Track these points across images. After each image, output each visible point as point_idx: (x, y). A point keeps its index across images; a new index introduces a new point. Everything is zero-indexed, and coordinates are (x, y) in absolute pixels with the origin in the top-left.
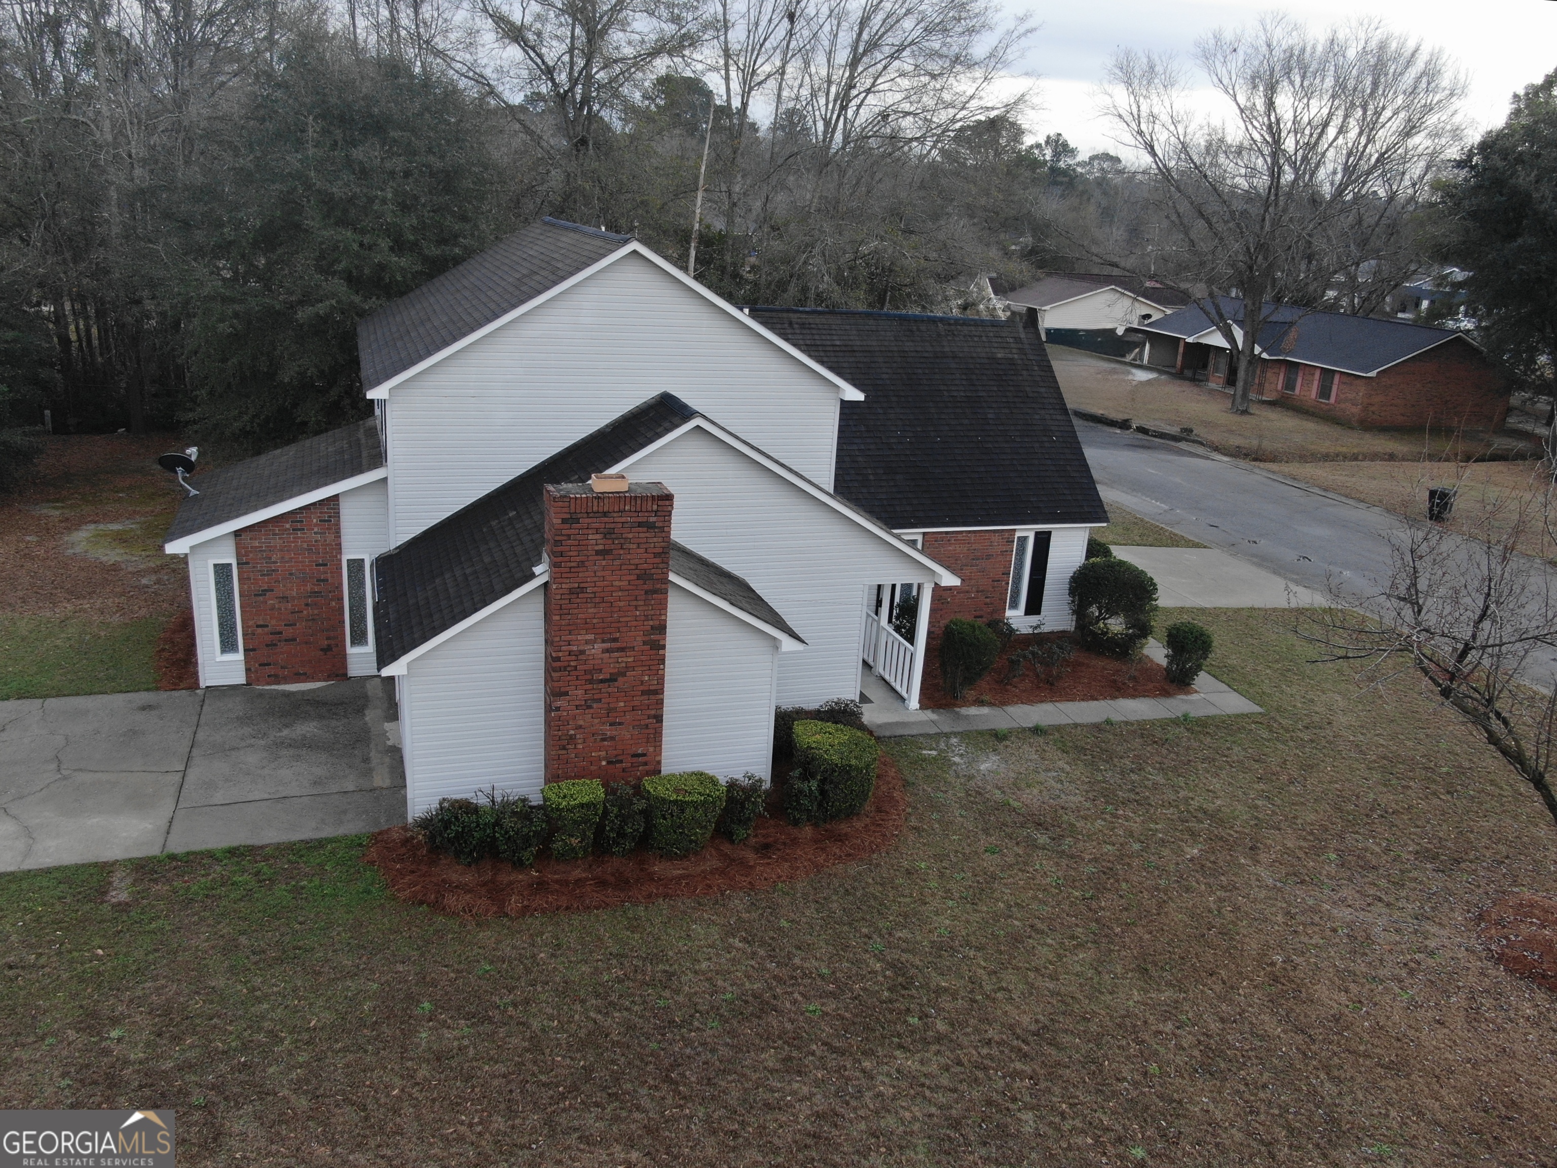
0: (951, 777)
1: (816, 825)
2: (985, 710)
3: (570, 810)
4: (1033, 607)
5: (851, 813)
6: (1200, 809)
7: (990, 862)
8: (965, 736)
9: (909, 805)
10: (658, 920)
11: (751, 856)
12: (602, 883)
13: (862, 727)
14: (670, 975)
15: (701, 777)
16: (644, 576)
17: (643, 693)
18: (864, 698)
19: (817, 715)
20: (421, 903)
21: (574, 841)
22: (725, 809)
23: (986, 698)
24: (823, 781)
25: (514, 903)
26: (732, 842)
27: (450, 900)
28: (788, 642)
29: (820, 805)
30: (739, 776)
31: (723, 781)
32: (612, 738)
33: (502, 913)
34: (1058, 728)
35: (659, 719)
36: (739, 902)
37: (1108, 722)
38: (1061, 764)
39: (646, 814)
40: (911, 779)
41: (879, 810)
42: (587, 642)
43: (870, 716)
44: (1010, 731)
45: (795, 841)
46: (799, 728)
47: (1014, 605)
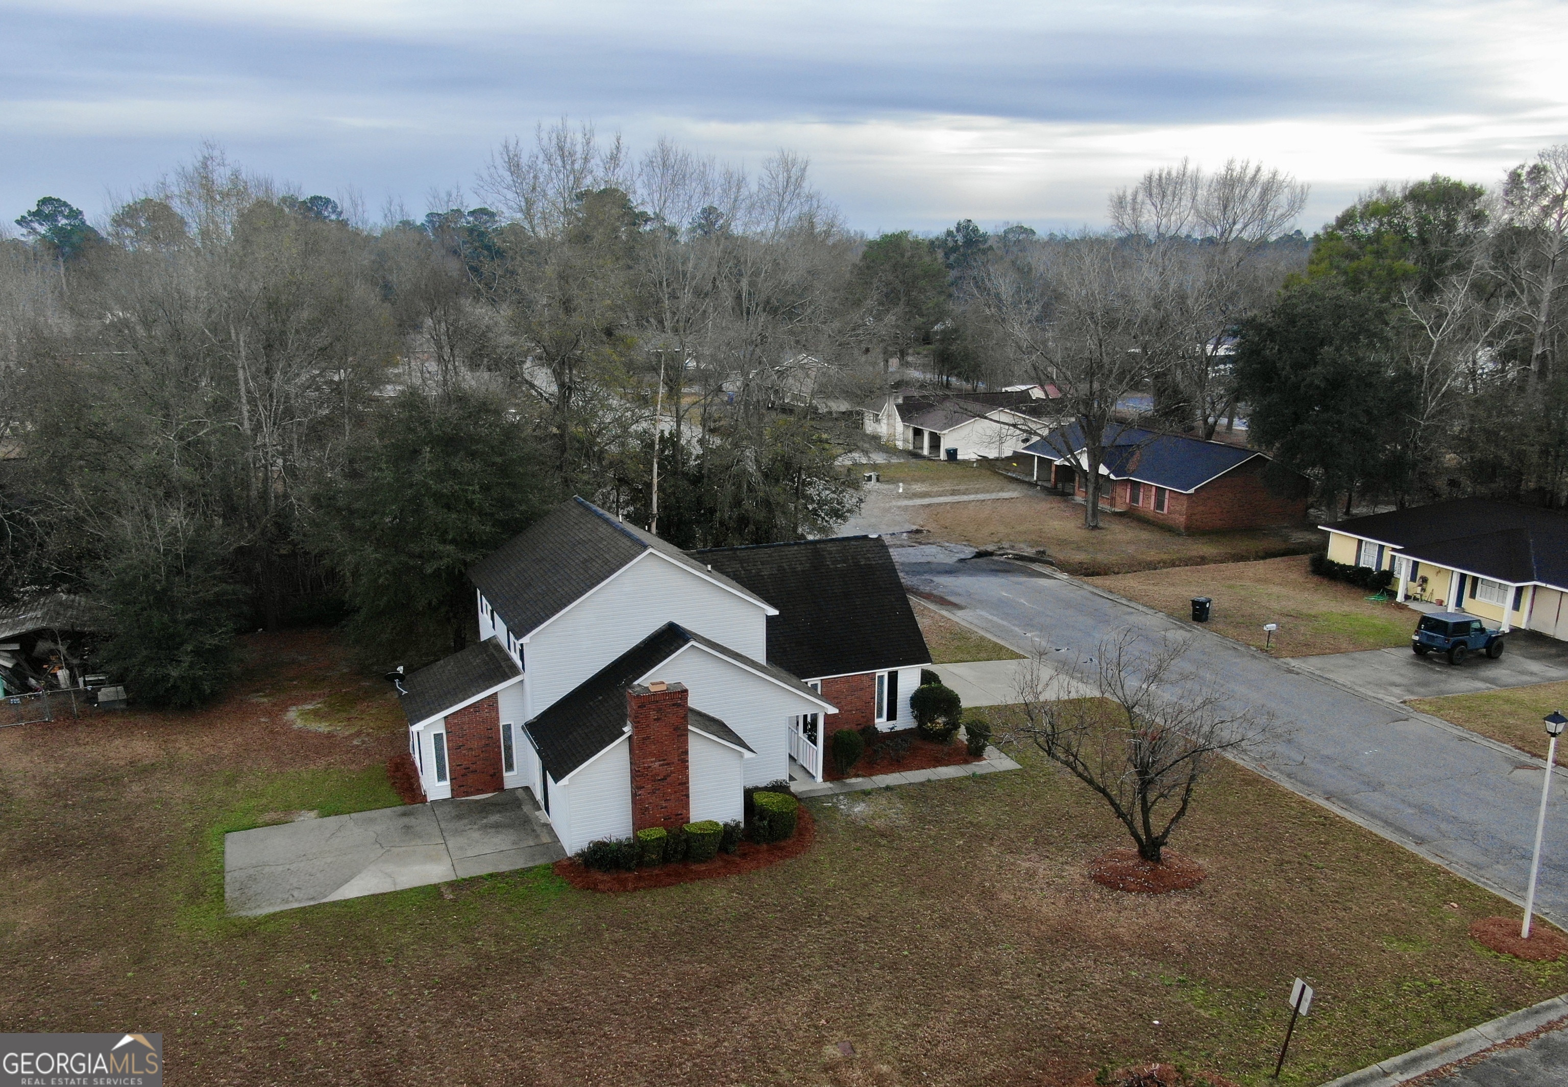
0: (838, 816)
1: (768, 844)
2: (860, 780)
3: (652, 841)
4: (892, 716)
5: (786, 836)
6: (971, 823)
7: (855, 854)
8: (845, 794)
9: (816, 831)
10: (697, 889)
11: (737, 859)
12: (669, 875)
13: (791, 794)
14: (707, 909)
15: (710, 823)
16: (676, 729)
17: (679, 784)
18: (792, 778)
19: (766, 789)
20: (588, 889)
21: (654, 857)
22: (723, 837)
23: (860, 773)
24: (770, 821)
25: (630, 886)
26: (728, 853)
27: (601, 886)
28: (747, 754)
29: (770, 834)
30: (729, 820)
31: (721, 824)
32: (666, 807)
33: (625, 890)
34: (900, 786)
35: (687, 796)
36: (734, 879)
37: (929, 781)
38: (899, 805)
39: (686, 841)
40: (817, 818)
41: (800, 834)
42: (652, 762)
43: (795, 787)
44: (872, 790)
45: (758, 852)
46: (756, 796)
47: (880, 715)
